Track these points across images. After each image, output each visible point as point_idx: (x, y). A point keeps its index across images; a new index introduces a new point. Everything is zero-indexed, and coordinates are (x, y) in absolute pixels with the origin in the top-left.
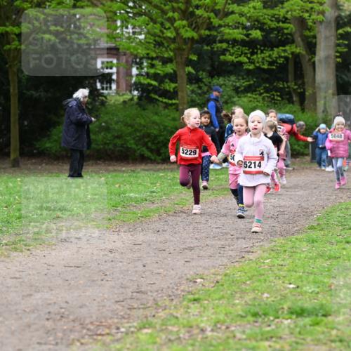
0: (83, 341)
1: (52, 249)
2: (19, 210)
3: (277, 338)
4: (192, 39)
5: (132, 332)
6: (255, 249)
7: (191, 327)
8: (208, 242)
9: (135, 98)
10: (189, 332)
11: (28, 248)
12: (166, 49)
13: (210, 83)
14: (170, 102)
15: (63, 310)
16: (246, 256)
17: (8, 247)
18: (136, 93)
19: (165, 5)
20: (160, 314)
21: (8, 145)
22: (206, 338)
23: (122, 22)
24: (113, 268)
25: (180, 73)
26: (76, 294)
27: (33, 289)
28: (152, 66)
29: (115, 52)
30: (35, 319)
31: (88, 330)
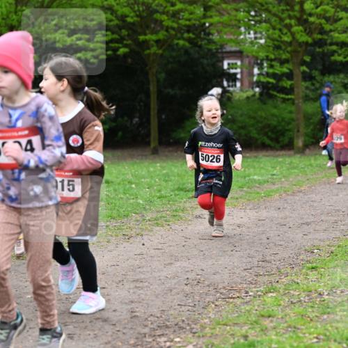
0: (217, 303)
1: (189, 224)
2: (160, 191)
4: (307, 43)
5: (259, 296)
7: (310, 291)
8: (323, 218)
9: (257, 95)
10: (308, 296)
11: (168, 223)
12: (284, 51)
13: (321, 80)
14: (287, 97)
15: (199, 276)
17: (150, 222)
18: (257, 90)
19: (282, 14)
20: (283, 280)
21: (148, 135)
22: (324, 301)
23: (245, 29)
24: (241, 240)
25: (296, 72)
26: (210, 263)
27: (173, 258)
28: (271, 66)
29: (239, 54)
30: (175, 284)
31: (221, 293)
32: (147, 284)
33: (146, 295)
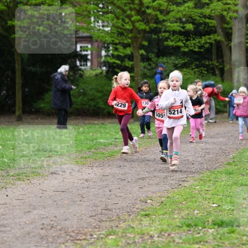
0: (67, 244)
1: (45, 179)
3: (204, 242)
4: (144, 31)
5: (102, 238)
6: (189, 179)
7: (143, 234)
8: (156, 174)
9: (104, 72)
10: (141, 238)
11: (28, 178)
12: (126, 37)
13: (157, 61)
15: (53, 222)
16: (182, 183)
17: (14, 177)
18: (104, 68)
19: (125, 6)
20: (121, 225)
21: (14, 105)
22: (154, 242)
23: (95, 18)
24: (88, 192)
25: (136, 54)
26: (62, 211)
27: (32, 207)
28: (116, 49)
29: (89, 39)
30: (33, 228)
31: (70, 236)
32: (9, 229)
33: (8, 237)
